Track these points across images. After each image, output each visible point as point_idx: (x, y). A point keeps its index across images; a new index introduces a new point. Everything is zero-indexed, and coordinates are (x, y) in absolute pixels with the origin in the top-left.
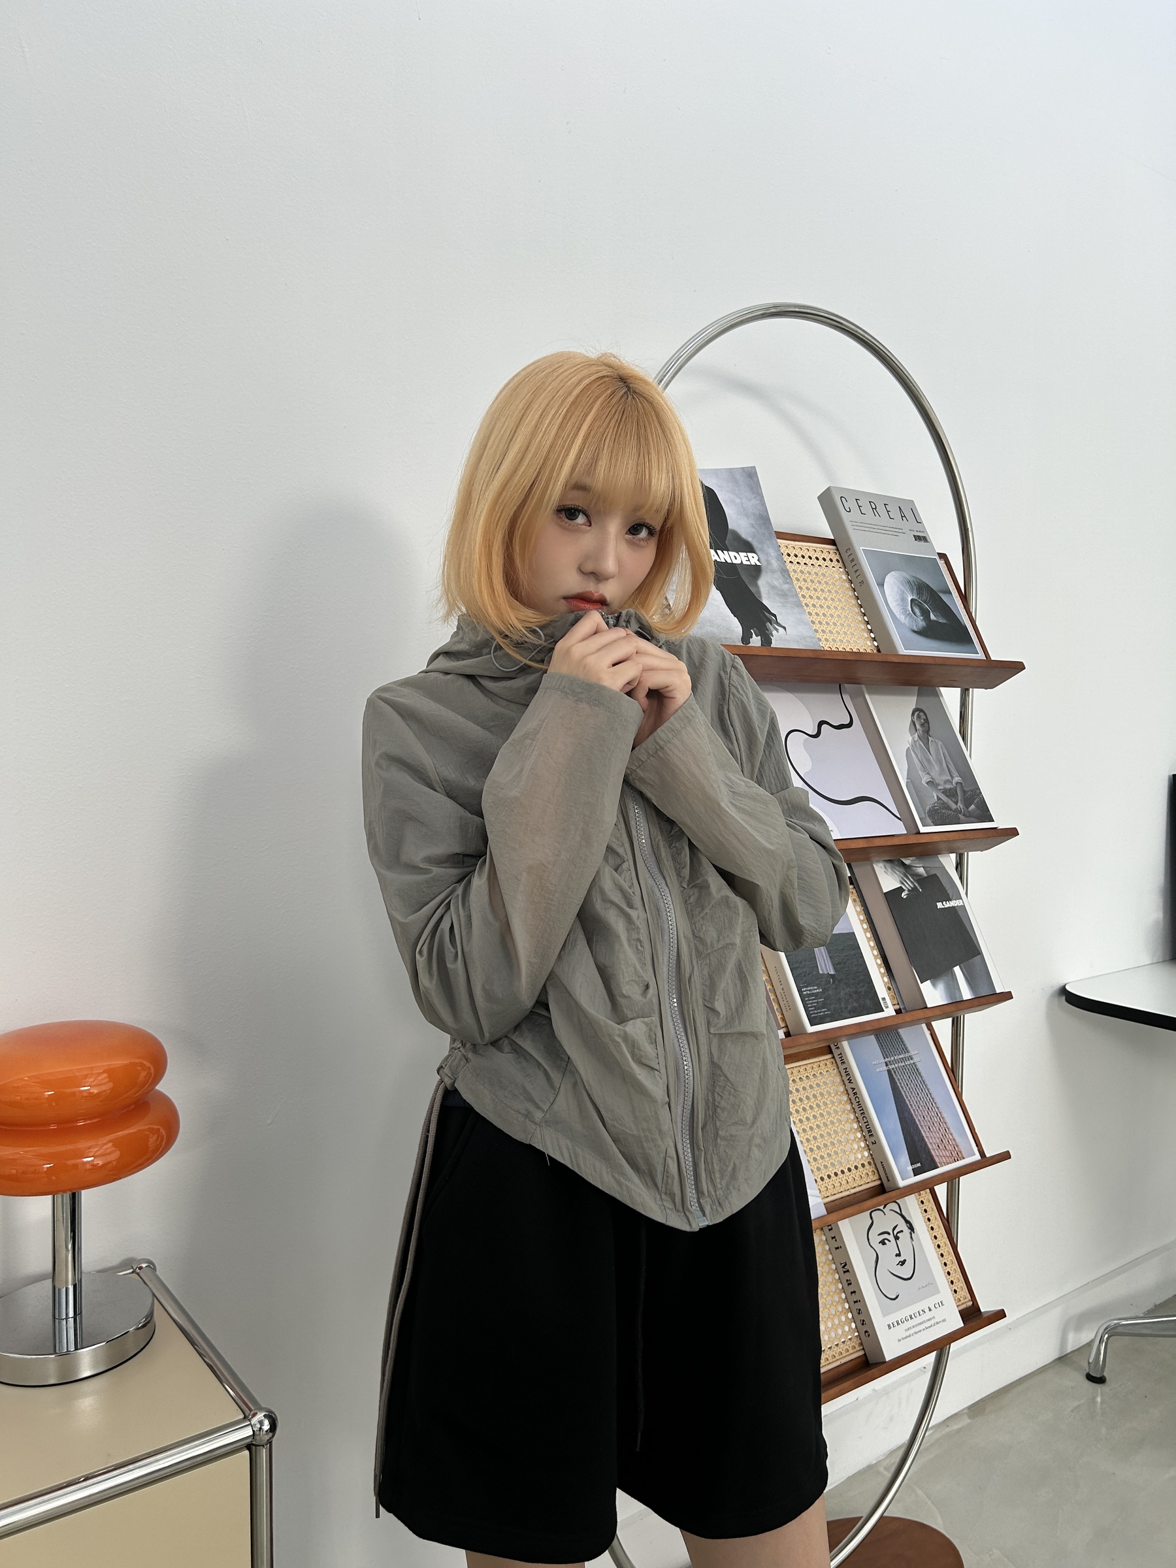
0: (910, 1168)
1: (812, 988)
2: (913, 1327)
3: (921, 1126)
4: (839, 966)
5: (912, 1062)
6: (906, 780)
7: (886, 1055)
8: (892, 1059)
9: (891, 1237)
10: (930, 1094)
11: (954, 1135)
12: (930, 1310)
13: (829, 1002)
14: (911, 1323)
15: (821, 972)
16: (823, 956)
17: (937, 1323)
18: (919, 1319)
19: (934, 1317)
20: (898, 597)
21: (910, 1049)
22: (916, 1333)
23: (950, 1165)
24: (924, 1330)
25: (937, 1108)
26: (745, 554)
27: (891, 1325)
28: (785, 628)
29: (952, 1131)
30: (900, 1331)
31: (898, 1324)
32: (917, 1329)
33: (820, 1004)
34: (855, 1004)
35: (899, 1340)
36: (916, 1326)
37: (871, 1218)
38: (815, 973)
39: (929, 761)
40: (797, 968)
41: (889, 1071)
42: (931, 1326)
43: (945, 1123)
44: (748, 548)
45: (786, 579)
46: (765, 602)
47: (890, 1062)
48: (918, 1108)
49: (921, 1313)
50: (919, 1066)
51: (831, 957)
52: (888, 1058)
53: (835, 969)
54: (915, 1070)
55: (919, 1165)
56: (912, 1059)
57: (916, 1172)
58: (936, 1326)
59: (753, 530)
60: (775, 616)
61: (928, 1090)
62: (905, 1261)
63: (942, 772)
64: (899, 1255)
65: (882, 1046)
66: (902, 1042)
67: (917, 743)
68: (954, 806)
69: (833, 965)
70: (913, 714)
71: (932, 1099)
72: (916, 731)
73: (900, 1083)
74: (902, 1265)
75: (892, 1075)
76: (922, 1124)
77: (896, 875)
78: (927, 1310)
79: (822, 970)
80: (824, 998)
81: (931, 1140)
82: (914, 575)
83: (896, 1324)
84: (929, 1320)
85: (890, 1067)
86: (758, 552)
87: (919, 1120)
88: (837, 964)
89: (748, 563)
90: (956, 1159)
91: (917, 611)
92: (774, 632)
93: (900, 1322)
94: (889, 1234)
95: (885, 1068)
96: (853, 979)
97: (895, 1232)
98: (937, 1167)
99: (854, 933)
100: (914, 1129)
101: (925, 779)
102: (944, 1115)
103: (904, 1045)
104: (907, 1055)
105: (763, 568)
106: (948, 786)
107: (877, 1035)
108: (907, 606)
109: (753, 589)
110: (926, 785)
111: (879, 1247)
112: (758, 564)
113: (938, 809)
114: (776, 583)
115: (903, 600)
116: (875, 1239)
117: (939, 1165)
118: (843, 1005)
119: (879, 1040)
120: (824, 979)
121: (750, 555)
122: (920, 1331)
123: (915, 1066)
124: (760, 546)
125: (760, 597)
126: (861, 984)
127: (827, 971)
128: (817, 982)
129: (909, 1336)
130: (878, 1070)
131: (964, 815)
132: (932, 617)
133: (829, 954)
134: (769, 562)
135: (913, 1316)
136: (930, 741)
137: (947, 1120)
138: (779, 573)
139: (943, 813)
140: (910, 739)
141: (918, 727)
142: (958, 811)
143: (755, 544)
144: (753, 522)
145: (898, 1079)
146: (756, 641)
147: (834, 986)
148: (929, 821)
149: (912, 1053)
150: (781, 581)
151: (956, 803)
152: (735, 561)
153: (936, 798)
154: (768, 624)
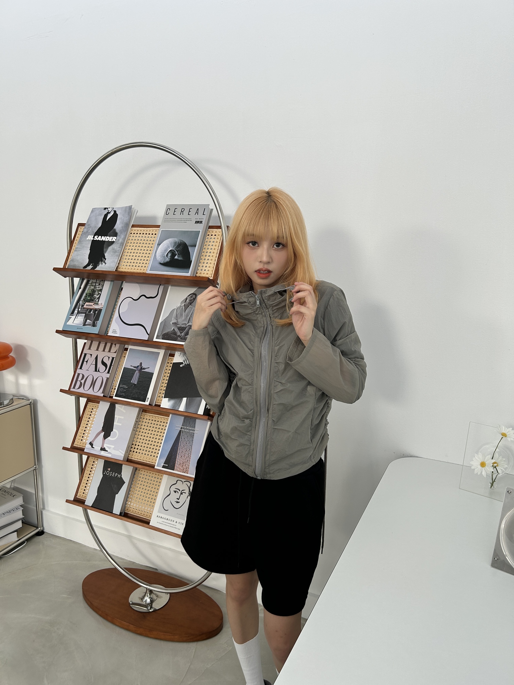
0: (163, 464)
1: (124, 386)
2: (166, 522)
3: (179, 454)
4: (140, 382)
5: (193, 432)
6: (162, 321)
7: (184, 425)
8: (185, 427)
9: (180, 492)
10: (192, 446)
11: (190, 465)
12: (176, 522)
13: (127, 392)
14: (166, 521)
15: (131, 382)
16: (136, 377)
17: (176, 528)
18: (170, 522)
19: (176, 525)
20: (164, 249)
21: (196, 427)
22: (165, 525)
23: (179, 472)
24: (169, 526)
25: (191, 452)
26: (112, 237)
27: (158, 517)
28: (106, 263)
29: (190, 462)
30: (161, 520)
31: (161, 518)
32: (166, 524)
33: (124, 391)
34: (136, 396)
35: (158, 522)
36: (168, 523)
37: (177, 482)
38: (129, 381)
39: (181, 315)
40: (124, 378)
41: (180, 431)
42: (173, 527)
43: (190, 458)
44: (115, 234)
45: (121, 246)
46: (106, 255)
47: (183, 428)
48: (182, 448)
49: (172, 521)
50: (195, 435)
51: (139, 379)
52: (184, 426)
53: (138, 383)
54: (193, 436)
55: (167, 465)
56: (194, 431)
57: (163, 467)
58: (175, 528)
59: (121, 228)
60: (105, 259)
61: (192, 444)
62: (179, 502)
63: (185, 320)
64: (178, 499)
65: (185, 422)
66: (195, 424)
67: (181, 307)
68: (179, 334)
69: (138, 381)
70: (189, 295)
71: (191, 448)
72: (185, 302)
73: (182, 437)
74: (177, 503)
75: (181, 433)
76: (180, 454)
77: (183, 358)
78: (175, 522)
79: (133, 381)
80: (127, 390)
81: (179, 460)
82: (181, 239)
83: (160, 517)
84: (173, 525)
85: (182, 430)
86: (118, 237)
87: (179, 452)
88: (140, 381)
89: (111, 241)
90: (184, 472)
91: (169, 255)
92: (100, 265)
93: (162, 518)
94: (180, 491)
95: (180, 429)
96: (142, 388)
97: (182, 492)
98: (173, 470)
99: (153, 373)
100: (175, 454)
101: (174, 321)
102: (192, 456)
103: (195, 425)
104: (193, 429)
105: (115, 242)
106: (183, 326)
107: (185, 417)
108: (165, 253)
109: (104, 250)
110: (172, 324)
111: (172, 493)
112: (115, 241)
113: (169, 334)
114: (116, 248)
115: (166, 250)
116: (173, 488)
117: (175, 470)
118: (132, 395)
119: (185, 419)
120: (131, 384)
121: (114, 237)
122: (167, 525)
123: (193, 434)
124: (120, 234)
125: (105, 253)
126: (144, 391)
127: (134, 382)
128: (128, 385)
129: (162, 524)
130: (176, 428)
131: (181, 338)
132: (176, 257)
133: (139, 377)
134: (119, 240)
135: (168, 520)
136: (189, 307)
137: (191, 458)
138: (119, 244)
139: (171, 336)
140: (179, 305)
141: (188, 300)
142: (179, 336)
143: (119, 234)
144: (123, 226)
145: (182, 435)
146: (90, 267)
147: (133, 388)
148: (161, 337)
149: (196, 429)
150: (118, 247)
151: (181, 333)
152: (106, 240)
153: (172, 329)
154: (100, 262)
